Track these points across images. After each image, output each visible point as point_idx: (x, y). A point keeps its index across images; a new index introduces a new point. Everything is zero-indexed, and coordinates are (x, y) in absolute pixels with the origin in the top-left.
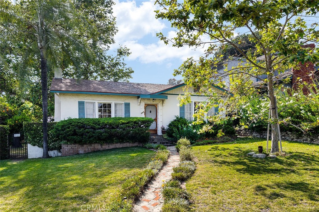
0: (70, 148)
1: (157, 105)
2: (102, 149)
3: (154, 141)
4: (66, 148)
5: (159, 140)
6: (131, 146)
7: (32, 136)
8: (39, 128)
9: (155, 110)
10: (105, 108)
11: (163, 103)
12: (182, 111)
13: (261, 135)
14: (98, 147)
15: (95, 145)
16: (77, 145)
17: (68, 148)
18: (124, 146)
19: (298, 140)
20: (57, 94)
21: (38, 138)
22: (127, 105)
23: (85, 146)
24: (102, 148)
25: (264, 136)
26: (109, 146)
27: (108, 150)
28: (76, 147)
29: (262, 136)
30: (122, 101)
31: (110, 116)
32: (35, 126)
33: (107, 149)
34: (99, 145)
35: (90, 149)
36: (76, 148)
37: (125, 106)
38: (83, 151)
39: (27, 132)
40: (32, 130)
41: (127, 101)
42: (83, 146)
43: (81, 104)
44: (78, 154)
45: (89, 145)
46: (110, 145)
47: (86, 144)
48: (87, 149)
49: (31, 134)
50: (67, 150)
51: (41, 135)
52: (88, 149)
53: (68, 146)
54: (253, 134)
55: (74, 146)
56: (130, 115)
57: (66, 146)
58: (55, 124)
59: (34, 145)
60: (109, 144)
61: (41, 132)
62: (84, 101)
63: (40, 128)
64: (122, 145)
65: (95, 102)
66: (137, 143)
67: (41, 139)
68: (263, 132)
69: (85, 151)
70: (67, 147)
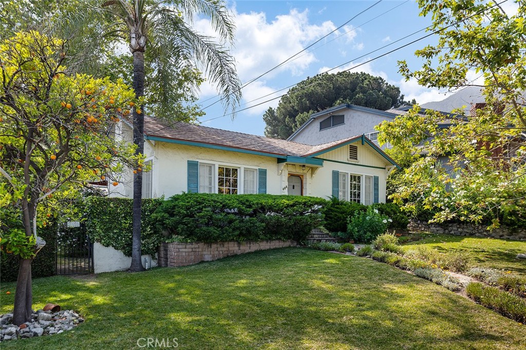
0: (190, 250)
1: (303, 176)
2: (239, 252)
3: (313, 237)
4: (184, 250)
5: (320, 235)
6: (281, 247)
7: (105, 226)
8: (118, 211)
9: (300, 185)
10: (228, 176)
11: (312, 173)
12: (336, 189)
13: (445, 230)
14: (233, 249)
15: (230, 245)
16: (201, 245)
17: (186, 250)
18: (272, 247)
19: (511, 238)
20: (151, 144)
21: (115, 231)
22: (263, 173)
23: (214, 246)
24: (239, 249)
25: (451, 231)
26: (250, 247)
27: (249, 253)
28: (200, 247)
29: (447, 231)
30: (255, 165)
31: (234, 191)
32: (112, 205)
33: (247, 251)
34: (236, 245)
35: (221, 252)
36: (200, 250)
37: (259, 174)
38: (211, 256)
39: (95, 217)
40: (105, 214)
41: (263, 167)
42: (211, 247)
43: (193, 167)
44: (202, 262)
45: (220, 245)
46: (252, 245)
47: (216, 242)
48: (217, 253)
49: (102, 222)
50: (184, 254)
51: (121, 225)
52: (219, 251)
53: (188, 246)
54: (432, 228)
55: (196, 246)
56: (266, 192)
57: (184, 246)
58: (149, 203)
59: (108, 246)
60: (250, 244)
61: (122, 217)
62: (197, 160)
63: (121, 209)
64: (269, 244)
65: (214, 165)
66: (290, 241)
67: (122, 233)
68: (450, 225)
69: (213, 256)
70: (186, 248)
